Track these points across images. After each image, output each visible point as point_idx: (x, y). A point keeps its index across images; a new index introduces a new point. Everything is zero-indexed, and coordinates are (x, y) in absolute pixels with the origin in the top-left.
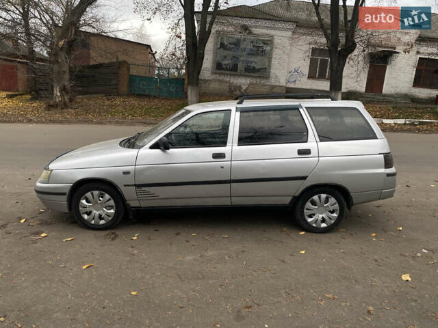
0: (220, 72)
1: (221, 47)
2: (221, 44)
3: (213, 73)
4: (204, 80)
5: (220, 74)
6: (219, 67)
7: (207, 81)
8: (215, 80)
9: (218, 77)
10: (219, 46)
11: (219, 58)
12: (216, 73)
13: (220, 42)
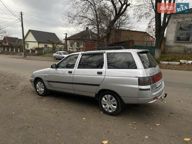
0: (179, 41)
1: (180, 29)
2: (180, 28)
3: (175, 42)
4: (170, 46)
5: (179, 43)
6: (178, 39)
7: (171, 46)
8: (176, 46)
9: (178, 44)
10: (179, 29)
11: (178, 35)
12: (176, 42)
13: (179, 27)
